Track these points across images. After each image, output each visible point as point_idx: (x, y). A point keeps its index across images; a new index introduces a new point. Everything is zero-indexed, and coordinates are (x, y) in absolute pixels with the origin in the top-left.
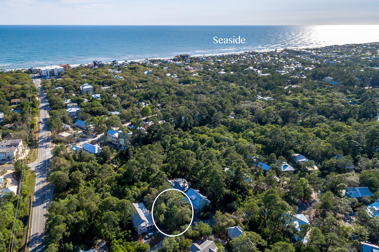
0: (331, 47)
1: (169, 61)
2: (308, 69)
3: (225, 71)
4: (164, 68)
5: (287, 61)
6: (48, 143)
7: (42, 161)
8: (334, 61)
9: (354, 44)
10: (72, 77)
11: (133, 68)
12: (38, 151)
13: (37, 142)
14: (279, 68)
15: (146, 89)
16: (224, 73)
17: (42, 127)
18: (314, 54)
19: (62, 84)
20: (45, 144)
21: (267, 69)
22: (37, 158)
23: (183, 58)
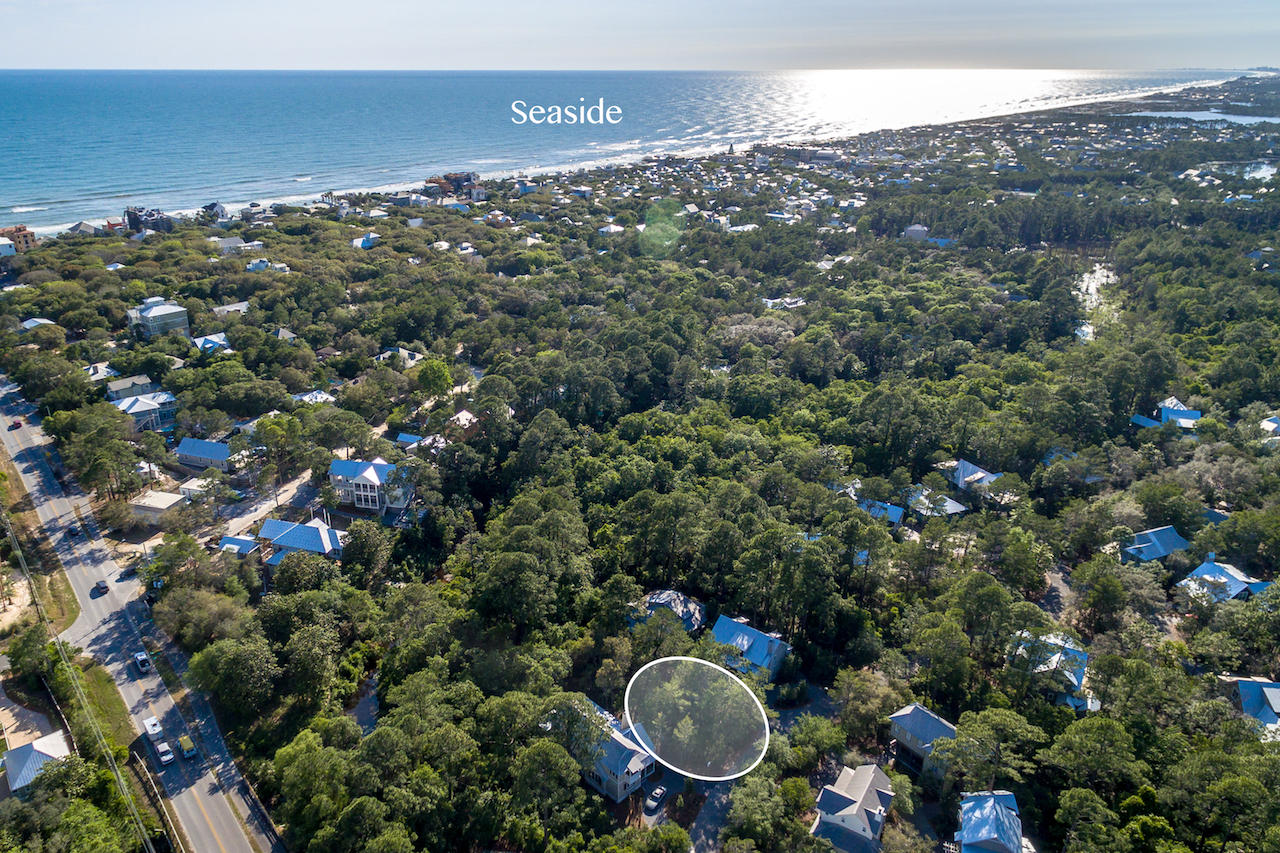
0: (874, 136)
1: (414, 197)
2: (851, 205)
3: (620, 222)
4: (410, 222)
5: (781, 182)
6: (95, 545)
7: (107, 616)
8: (907, 179)
9: (930, 126)
10: (69, 276)
11: (299, 228)
12: (65, 580)
13: (43, 546)
14: (771, 206)
15: (388, 302)
16: (620, 229)
17: (35, 482)
18: (843, 157)
19: (42, 307)
20: (82, 550)
21: (738, 209)
22: (79, 608)
23: (457, 184)
